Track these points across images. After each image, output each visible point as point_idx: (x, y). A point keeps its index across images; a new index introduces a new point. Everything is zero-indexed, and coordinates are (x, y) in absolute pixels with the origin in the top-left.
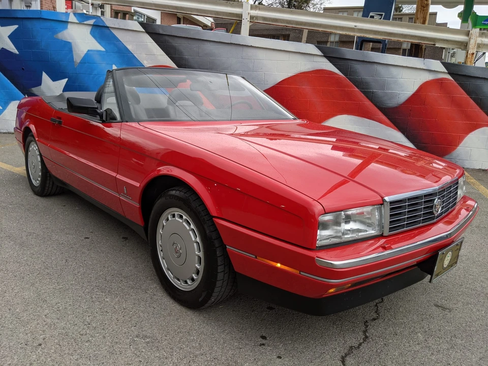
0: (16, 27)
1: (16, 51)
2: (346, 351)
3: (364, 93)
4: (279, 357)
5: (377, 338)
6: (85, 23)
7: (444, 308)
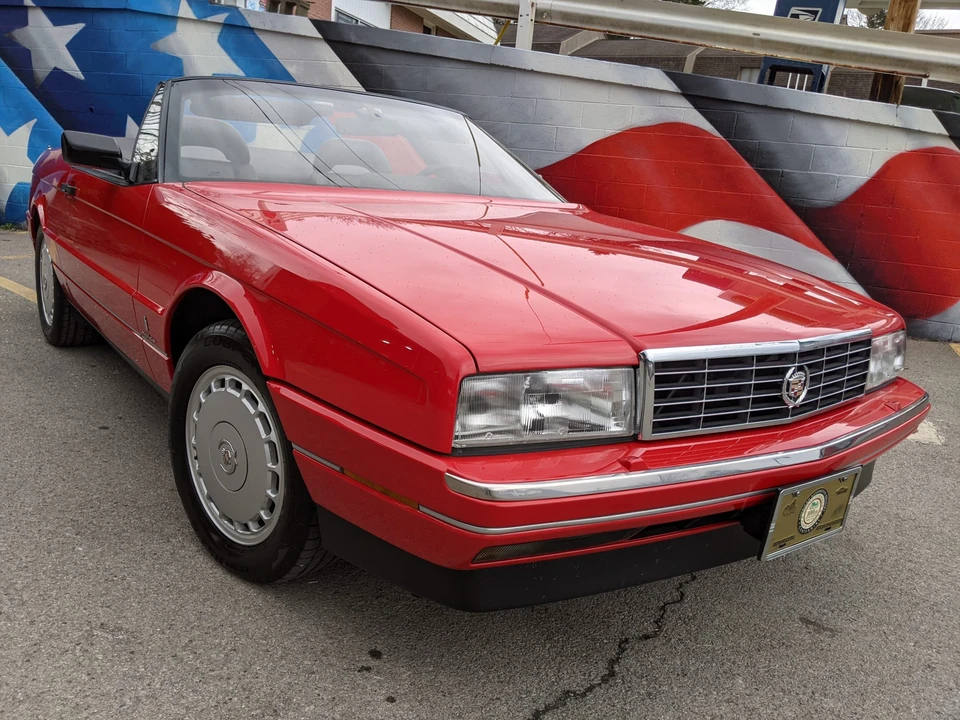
0: (81, 26)
1: (79, 75)
2: (551, 700)
3: (762, 176)
4: (391, 700)
5: (634, 678)
6: (209, 19)
7: (820, 628)
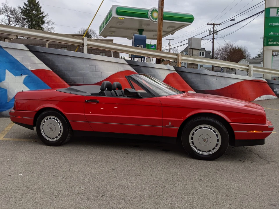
4: (252, 162)
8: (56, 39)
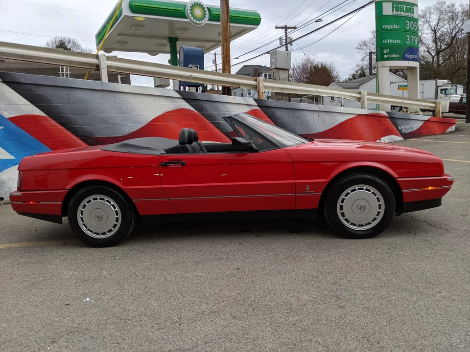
3: (213, 124)
4: (427, 234)
8: (48, 59)
